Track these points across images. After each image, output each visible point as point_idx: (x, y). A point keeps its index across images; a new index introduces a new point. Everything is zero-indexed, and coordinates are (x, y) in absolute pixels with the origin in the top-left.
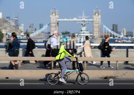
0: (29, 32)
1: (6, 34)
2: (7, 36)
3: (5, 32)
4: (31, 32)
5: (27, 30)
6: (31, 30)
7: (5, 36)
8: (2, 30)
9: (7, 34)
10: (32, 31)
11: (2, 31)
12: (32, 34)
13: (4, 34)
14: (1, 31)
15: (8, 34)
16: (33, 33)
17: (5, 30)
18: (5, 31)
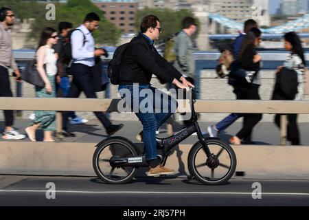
0: (288, 14)
1: (207, 20)
2: (213, 29)
3: (205, 15)
4: (293, 13)
5: (281, 5)
6: (293, 7)
7: (204, 27)
8: (193, 7)
9: (210, 21)
10: (298, 11)
11: (196, 10)
12: (300, 19)
13: (201, 21)
14: (192, 10)
15: (216, 19)
16: (302, 15)
17: (206, 7)
18: (204, 11)
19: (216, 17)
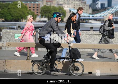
3: (68, 9)
9: (70, 11)
11: (64, 7)
13: (66, 11)
19: (72, 10)
